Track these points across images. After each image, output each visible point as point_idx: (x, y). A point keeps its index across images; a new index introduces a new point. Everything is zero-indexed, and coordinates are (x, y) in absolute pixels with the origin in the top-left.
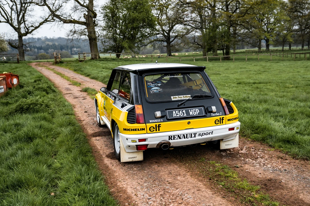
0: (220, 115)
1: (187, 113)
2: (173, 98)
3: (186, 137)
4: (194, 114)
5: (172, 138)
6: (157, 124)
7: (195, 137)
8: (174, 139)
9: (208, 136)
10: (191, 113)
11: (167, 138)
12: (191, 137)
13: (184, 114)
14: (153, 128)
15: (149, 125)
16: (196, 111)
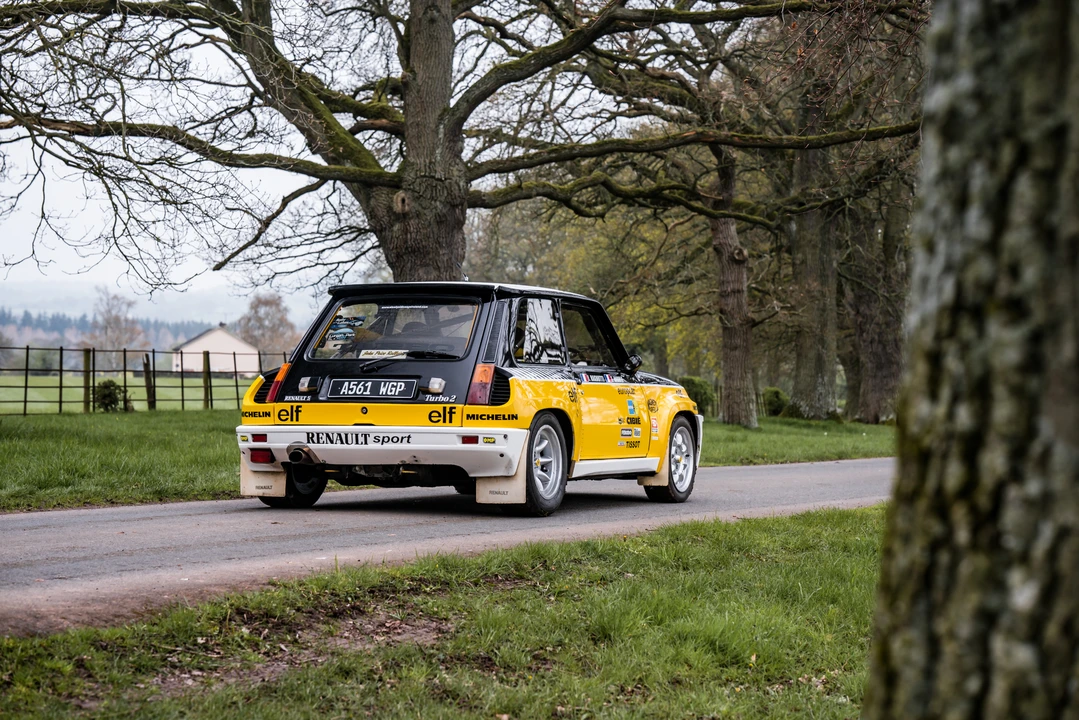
0: (448, 403)
1: (376, 389)
2: (363, 355)
3: (344, 441)
4: (389, 393)
5: (315, 439)
6: (295, 405)
7: (366, 443)
8: (318, 442)
9: (398, 446)
10: (383, 390)
11: (304, 439)
12: (357, 443)
13: (365, 390)
14: (285, 413)
15: (279, 406)
16: (396, 387)
